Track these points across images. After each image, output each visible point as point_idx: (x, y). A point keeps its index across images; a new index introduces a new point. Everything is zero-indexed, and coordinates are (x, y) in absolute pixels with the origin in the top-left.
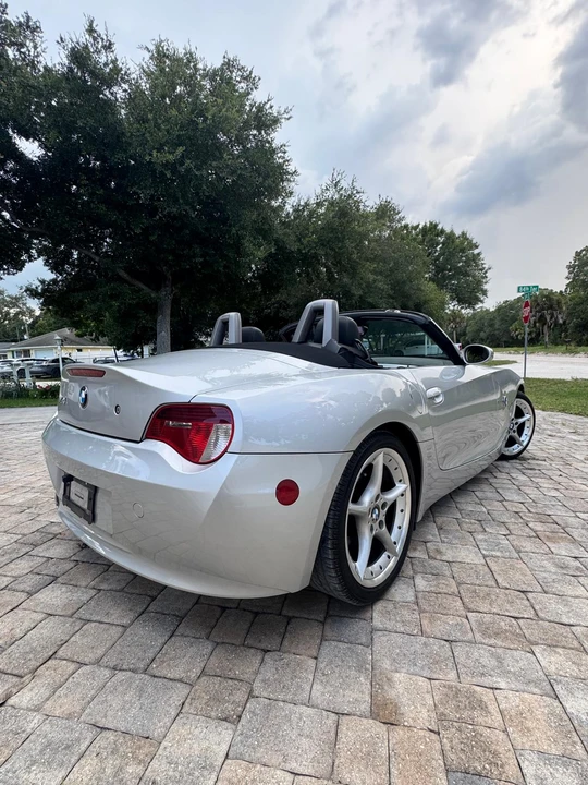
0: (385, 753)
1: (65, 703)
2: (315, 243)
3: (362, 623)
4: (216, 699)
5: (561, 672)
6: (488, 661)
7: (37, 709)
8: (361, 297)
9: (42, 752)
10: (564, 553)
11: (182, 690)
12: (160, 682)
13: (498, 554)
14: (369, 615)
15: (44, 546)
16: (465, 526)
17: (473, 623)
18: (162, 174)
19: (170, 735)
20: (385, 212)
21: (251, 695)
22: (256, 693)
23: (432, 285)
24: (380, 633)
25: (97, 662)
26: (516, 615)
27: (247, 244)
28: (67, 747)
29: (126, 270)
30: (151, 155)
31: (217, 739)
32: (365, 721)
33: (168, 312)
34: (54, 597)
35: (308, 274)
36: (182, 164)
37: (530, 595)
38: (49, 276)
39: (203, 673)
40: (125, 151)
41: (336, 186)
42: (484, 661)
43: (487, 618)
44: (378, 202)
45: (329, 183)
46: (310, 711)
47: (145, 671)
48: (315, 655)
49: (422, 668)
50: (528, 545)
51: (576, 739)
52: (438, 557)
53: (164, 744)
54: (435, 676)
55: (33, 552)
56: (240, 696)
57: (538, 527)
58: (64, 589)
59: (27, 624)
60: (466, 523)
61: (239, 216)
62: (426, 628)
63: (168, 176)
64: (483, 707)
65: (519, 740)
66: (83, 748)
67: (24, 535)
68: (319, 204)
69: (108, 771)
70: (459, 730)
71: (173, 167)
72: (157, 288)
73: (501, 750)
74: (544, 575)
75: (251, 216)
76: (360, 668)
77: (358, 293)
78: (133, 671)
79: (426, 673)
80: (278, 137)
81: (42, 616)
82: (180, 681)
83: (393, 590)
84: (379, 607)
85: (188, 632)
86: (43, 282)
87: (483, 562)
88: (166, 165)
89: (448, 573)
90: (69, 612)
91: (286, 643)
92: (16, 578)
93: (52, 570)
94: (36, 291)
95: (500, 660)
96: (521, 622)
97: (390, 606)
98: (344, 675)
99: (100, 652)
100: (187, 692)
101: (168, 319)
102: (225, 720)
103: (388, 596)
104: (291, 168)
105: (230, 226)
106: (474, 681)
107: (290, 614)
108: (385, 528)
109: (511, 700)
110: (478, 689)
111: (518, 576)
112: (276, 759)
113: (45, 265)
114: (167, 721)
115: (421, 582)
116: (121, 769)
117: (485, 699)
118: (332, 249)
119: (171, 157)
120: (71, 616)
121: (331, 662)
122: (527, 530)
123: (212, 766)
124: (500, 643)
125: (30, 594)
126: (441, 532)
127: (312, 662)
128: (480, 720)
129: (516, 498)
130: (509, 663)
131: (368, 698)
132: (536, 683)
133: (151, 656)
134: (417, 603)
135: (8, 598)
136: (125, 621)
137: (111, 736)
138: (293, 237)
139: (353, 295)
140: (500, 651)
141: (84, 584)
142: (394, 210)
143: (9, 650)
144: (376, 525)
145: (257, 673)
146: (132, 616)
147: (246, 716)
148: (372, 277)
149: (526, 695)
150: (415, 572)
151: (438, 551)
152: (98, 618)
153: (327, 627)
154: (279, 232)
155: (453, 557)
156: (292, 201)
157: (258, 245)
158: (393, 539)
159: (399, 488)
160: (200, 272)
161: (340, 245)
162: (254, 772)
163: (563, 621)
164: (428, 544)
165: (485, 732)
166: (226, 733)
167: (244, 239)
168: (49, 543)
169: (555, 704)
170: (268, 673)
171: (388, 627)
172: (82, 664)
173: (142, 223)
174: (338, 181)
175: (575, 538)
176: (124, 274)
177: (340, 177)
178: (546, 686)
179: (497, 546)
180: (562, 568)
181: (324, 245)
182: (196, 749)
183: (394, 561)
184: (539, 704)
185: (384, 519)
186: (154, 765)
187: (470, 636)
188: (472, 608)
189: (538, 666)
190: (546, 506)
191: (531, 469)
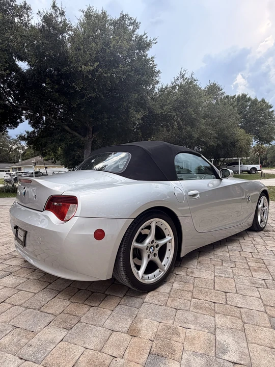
0: (126, 345)
1: (4, 318)
2: (170, 109)
3: (140, 300)
4: (64, 322)
5: (223, 325)
8: (198, 138)
10: (259, 277)
11: (51, 317)
12: (44, 314)
13: (223, 275)
14: (144, 296)
15: (10, 260)
17: (192, 303)
18: (87, 76)
19: (42, 332)
20: (213, 89)
21: (79, 321)
22: (82, 321)
23: (242, 131)
24: (146, 304)
25: (21, 305)
26: (216, 301)
27: (132, 111)
28: (2, 331)
29: (69, 126)
30: (81, 67)
31: (60, 334)
32: (123, 334)
33: (90, 148)
34: (9, 280)
35: (167, 127)
36: (97, 71)
37: (228, 294)
38: (31, 129)
39: (62, 312)
40: (69, 66)
41: (183, 77)
43: (201, 302)
44: (209, 85)
45: (179, 76)
46: (101, 329)
47: (39, 310)
48: (112, 309)
49: (158, 318)
50: (241, 272)
51: (214, 349)
52: (190, 275)
53: (39, 334)
54: (162, 322)
55: (5, 263)
56: (74, 321)
57: (252, 264)
58: (14, 277)
60: (214, 261)
61: (128, 96)
62: (168, 304)
63: (90, 77)
64: (178, 334)
65: (186, 346)
66: (7, 332)
67: (2, 255)
68: (174, 88)
69: (15, 340)
70: (163, 341)
71: (92, 72)
72: (85, 136)
73: (177, 349)
74: (242, 286)
75: (134, 96)
76: (130, 316)
77: (196, 136)
78: (34, 309)
79: (159, 320)
80: (150, 53)
81: (3, 287)
82: (52, 314)
83: (161, 287)
84: (151, 294)
85: (61, 297)
86: (28, 132)
87: (213, 278)
88: (89, 72)
89: (191, 282)
90: (14, 287)
91: (101, 304)
93: (11, 270)
94: (24, 137)
95: (196, 318)
96: (216, 305)
97: (156, 293)
98: (122, 317)
99: (22, 302)
100: (53, 318)
101: (90, 152)
102: (66, 329)
103: (157, 290)
104: (157, 69)
105: (123, 101)
106: (180, 325)
107: (108, 294)
108: (157, 257)
109: (192, 333)
110: (179, 328)
111: (227, 285)
112: (81, 343)
113: (29, 124)
114: (42, 327)
115: (176, 285)
116: (20, 340)
117: (180, 331)
118: (179, 112)
119: (91, 68)
121: (118, 313)
122: (246, 265)
123: (55, 342)
124: (200, 312)
126: (199, 264)
127: (109, 312)
128: (175, 339)
129: (250, 250)
130: (201, 320)
131: (128, 326)
132: (208, 328)
133: (43, 304)
134: (169, 293)
136: (36, 291)
137: (19, 330)
138: (158, 106)
139: (194, 137)
140: (198, 315)
141: (22, 276)
142: (219, 89)
144: (152, 255)
145: (84, 314)
146: (40, 289)
147: (75, 328)
148: (203, 127)
149: (201, 332)
150: (175, 281)
151: (192, 273)
152: (25, 290)
153: (123, 300)
154: (151, 103)
155: (198, 275)
156: (158, 86)
157: (138, 111)
158: (163, 263)
159: (168, 238)
160: (107, 126)
161: (185, 110)
162: (70, 346)
163: (238, 306)
164: (189, 269)
165: (174, 343)
166: (64, 333)
167: (130, 108)
168: (12, 259)
169: (213, 336)
170: (89, 314)
171: (151, 301)
172: (14, 305)
173: (77, 102)
174: (184, 75)
175: (270, 271)
176: (67, 128)
177: (185, 72)
178: (212, 330)
179: (225, 272)
180: (253, 283)
181: (175, 110)
182: (51, 337)
183: (162, 273)
184: (205, 335)
185: (157, 253)
186: (33, 340)
187: (188, 308)
188: (196, 297)
189: (214, 322)
190: (264, 255)
191: (268, 236)
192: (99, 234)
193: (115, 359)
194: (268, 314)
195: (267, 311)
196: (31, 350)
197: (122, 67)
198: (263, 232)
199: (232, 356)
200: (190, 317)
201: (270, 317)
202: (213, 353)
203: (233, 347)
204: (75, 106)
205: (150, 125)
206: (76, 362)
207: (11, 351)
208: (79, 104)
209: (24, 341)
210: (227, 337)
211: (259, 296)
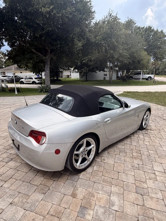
0: (71, 202)
1: (13, 187)
2: (101, 39)
3: (77, 177)
4: (42, 190)
5: (114, 192)
6: (100, 187)
7: (8, 188)
8: (117, 58)
9: (9, 196)
10: (136, 163)
11: (36, 187)
12: (32, 185)
13: (119, 161)
14: (79, 174)
15: (10, 150)
16: (115, 152)
17: (102, 179)
18: (45, 15)
19: (32, 195)
20: (130, 23)
21: (49, 189)
22: (50, 189)
23: (146, 53)
24: (80, 179)
25: (20, 180)
27: (76, 40)
28: (14, 195)
29: (34, 49)
30: (41, 8)
31: (41, 197)
32: (69, 196)
33: (49, 64)
34: (12, 164)
35: (98, 50)
36: (53, 12)
37: (119, 173)
38: (9, 49)
39: (41, 184)
40: (33, 6)
41: (110, 16)
42: (99, 187)
43: (106, 178)
44: (127, 20)
45: (108, 15)
46: (59, 193)
47: (29, 183)
48: (64, 182)
49: (86, 187)
50: (128, 160)
51: (108, 204)
52: (103, 161)
54: (88, 189)
55: (7, 152)
56: (47, 189)
57: (135, 154)
58: (14, 162)
59: (6, 170)
60: (116, 151)
61: (73, 30)
62: (91, 179)
63: (48, 17)
64: (94, 196)
65: (97, 203)
66: (16, 196)
67: (5, 146)
68: (104, 22)
69: (20, 200)
70: (87, 200)
71: (49, 13)
72: (45, 56)
73: (93, 204)
74: (127, 168)
75: (77, 30)
76: (73, 186)
78: (27, 182)
79: (86, 189)
81: (10, 168)
82: (36, 185)
83: (88, 169)
84: (83, 173)
85: (39, 175)
86: (7, 51)
87: (114, 163)
88: (47, 12)
89: (103, 166)
90: (15, 168)
91: (59, 179)
92: (4, 158)
93: (12, 157)
94: (6, 54)
95: (103, 187)
96: (113, 179)
97: (85, 173)
98: (69, 187)
99: (21, 178)
100: (37, 187)
101: (49, 66)
102: (43, 193)
103: (86, 171)
104: (93, 10)
105: (70, 33)
106: (95, 191)
107: (62, 173)
108: (86, 156)
109: (100, 196)
110: (95, 193)
111: (120, 168)
112: (50, 201)
113: (8, 45)
114: (32, 192)
115: (95, 168)
116: (23, 200)
118: (106, 41)
119: (48, 10)
120: (15, 169)
121: (67, 184)
122: (131, 155)
123: (39, 201)
124: (105, 184)
125: (7, 163)
126: (108, 154)
127: (63, 184)
128: (92, 199)
129: (135, 144)
130: (105, 189)
131: (72, 192)
132: (107, 193)
133: (31, 179)
134: (92, 173)
135: (2, 163)
136: (27, 171)
137: (21, 194)
138: (93, 37)
139: (115, 57)
140: (104, 185)
141: (18, 161)
142: (134, 23)
143: (3, 176)
144: (84, 155)
145: (51, 185)
146: (28, 170)
147: (47, 193)
148: (121, 51)
149: (104, 195)
150: (95, 165)
151: (104, 160)
152: (21, 170)
153: (69, 177)
154: (88, 35)
155: (107, 162)
156: (94, 21)
157: (79, 41)
158: (89, 158)
159: (92, 146)
160: (59, 50)
161: (110, 39)
162: (46, 203)
163: (123, 180)
164: (103, 157)
165: (92, 201)
166: (42, 196)
167: (75, 38)
168: (11, 149)
169: (109, 197)
170: (53, 185)
171: (82, 178)
172: (17, 180)
173: (39, 33)
174: (111, 14)
175: (143, 158)
176: (33, 50)
177: (112, 12)
178: (109, 194)
179: (120, 159)
180: (133, 167)
181: (104, 39)
182: (36, 198)
183: (89, 162)
184: (105, 197)
185: (86, 154)
186: (29, 200)
187: (99, 182)
188: (104, 175)
189: (110, 190)
190: (142, 148)
191: (147, 134)
192: (58, 152)
193: (66, 209)
194: (136, 185)
195: (136, 183)
196: (29, 205)
197: (69, 9)
198: (145, 130)
199: (116, 208)
200: (100, 186)
201: (137, 187)
202: (108, 206)
203: (117, 203)
204: (39, 36)
205: (87, 49)
206: (49, 211)
207: (20, 205)
208: (41, 34)
209: (25, 200)
210: (115, 198)
211: (134, 175)
